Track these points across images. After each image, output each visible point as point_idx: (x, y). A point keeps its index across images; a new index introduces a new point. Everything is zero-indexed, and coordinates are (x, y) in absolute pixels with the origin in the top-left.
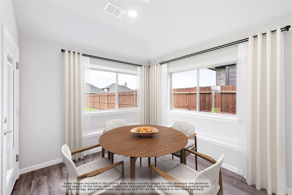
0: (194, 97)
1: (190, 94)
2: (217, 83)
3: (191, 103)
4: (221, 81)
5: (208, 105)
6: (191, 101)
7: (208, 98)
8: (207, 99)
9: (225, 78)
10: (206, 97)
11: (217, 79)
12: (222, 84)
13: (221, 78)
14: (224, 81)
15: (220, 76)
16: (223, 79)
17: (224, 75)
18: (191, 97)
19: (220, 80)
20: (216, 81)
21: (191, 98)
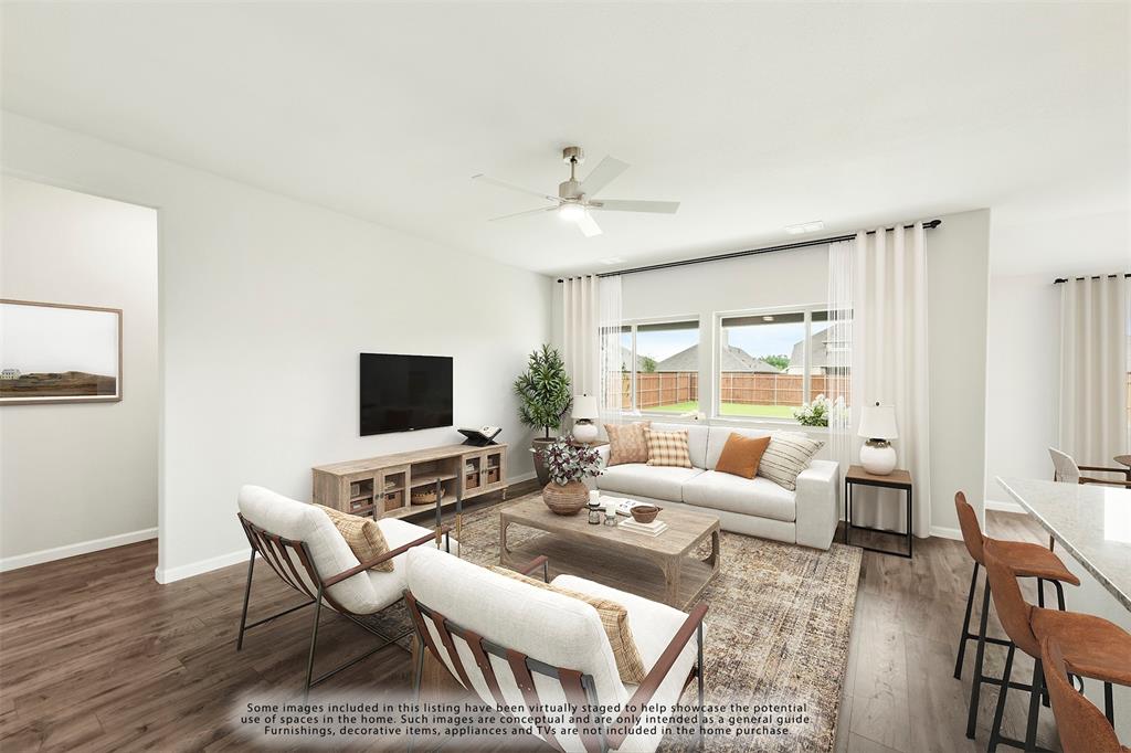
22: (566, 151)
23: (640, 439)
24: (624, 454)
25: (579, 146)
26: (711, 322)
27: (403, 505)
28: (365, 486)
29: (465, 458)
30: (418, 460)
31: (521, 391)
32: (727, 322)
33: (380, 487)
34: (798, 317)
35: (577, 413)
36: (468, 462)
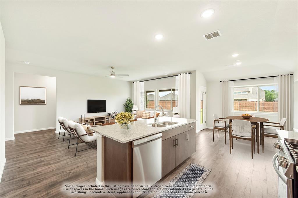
22: (112, 67)
23: (141, 114)
24: (138, 116)
25: (113, 66)
26: (157, 91)
27: (94, 124)
28: (87, 121)
29: (106, 118)
30: (96, 117)
31: (125, 106)
32: (160, 91)
33: (89, 121)
34: (170, 90)
35: (133, 109)
36: (107, 118)
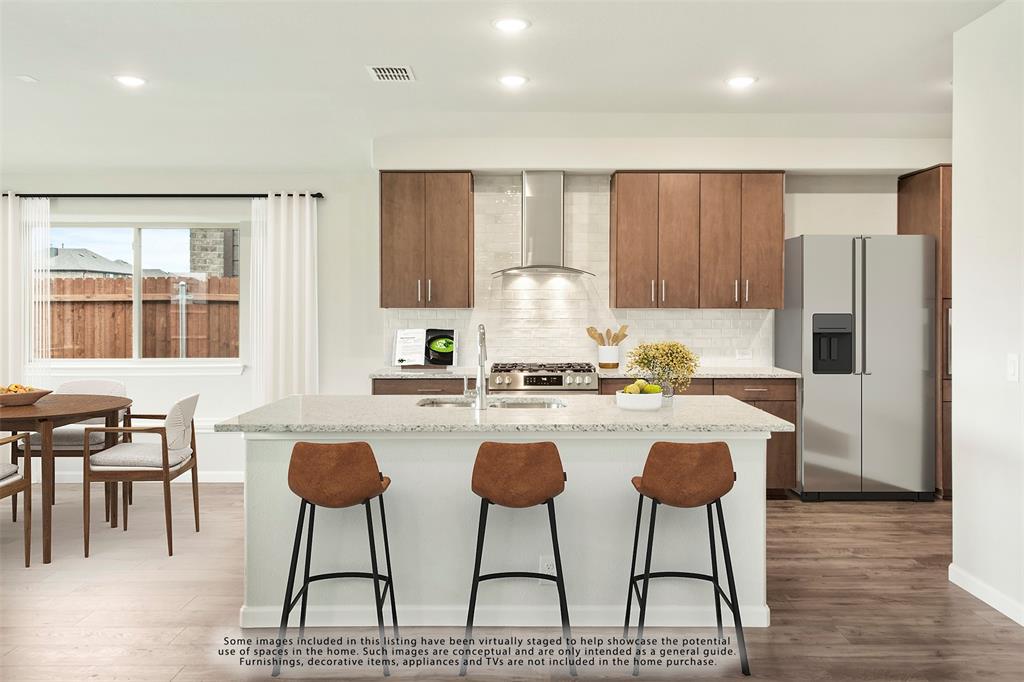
0: (110, 315)
1: (91, 302)
2: (192, 261)
3: (94, 339)
4: (211, 255)
5: (164, 343)
6: (94, 332)
7: (163, 320)
8: (161, 321)
9: (222, 246)
10: (158, 313)
11: (193, 247)
12: (212, 266)
13: (208, 243)
14: (219, 256)
15: (205, 236)
16: (214, 250)
17: (219, 233)
18: (93, 316)
19: (207, 250)
20: (191, 256)
21: (97, 318)
